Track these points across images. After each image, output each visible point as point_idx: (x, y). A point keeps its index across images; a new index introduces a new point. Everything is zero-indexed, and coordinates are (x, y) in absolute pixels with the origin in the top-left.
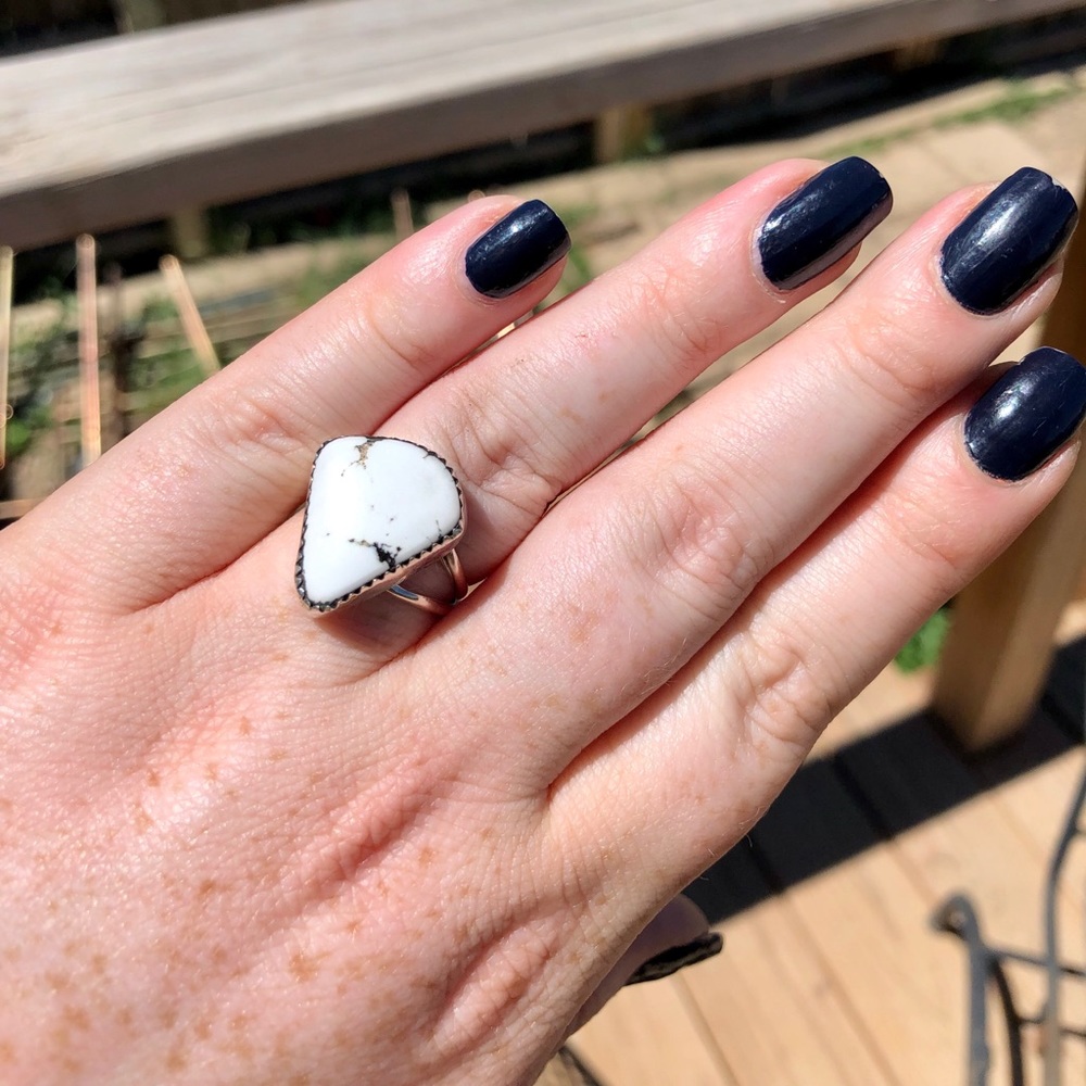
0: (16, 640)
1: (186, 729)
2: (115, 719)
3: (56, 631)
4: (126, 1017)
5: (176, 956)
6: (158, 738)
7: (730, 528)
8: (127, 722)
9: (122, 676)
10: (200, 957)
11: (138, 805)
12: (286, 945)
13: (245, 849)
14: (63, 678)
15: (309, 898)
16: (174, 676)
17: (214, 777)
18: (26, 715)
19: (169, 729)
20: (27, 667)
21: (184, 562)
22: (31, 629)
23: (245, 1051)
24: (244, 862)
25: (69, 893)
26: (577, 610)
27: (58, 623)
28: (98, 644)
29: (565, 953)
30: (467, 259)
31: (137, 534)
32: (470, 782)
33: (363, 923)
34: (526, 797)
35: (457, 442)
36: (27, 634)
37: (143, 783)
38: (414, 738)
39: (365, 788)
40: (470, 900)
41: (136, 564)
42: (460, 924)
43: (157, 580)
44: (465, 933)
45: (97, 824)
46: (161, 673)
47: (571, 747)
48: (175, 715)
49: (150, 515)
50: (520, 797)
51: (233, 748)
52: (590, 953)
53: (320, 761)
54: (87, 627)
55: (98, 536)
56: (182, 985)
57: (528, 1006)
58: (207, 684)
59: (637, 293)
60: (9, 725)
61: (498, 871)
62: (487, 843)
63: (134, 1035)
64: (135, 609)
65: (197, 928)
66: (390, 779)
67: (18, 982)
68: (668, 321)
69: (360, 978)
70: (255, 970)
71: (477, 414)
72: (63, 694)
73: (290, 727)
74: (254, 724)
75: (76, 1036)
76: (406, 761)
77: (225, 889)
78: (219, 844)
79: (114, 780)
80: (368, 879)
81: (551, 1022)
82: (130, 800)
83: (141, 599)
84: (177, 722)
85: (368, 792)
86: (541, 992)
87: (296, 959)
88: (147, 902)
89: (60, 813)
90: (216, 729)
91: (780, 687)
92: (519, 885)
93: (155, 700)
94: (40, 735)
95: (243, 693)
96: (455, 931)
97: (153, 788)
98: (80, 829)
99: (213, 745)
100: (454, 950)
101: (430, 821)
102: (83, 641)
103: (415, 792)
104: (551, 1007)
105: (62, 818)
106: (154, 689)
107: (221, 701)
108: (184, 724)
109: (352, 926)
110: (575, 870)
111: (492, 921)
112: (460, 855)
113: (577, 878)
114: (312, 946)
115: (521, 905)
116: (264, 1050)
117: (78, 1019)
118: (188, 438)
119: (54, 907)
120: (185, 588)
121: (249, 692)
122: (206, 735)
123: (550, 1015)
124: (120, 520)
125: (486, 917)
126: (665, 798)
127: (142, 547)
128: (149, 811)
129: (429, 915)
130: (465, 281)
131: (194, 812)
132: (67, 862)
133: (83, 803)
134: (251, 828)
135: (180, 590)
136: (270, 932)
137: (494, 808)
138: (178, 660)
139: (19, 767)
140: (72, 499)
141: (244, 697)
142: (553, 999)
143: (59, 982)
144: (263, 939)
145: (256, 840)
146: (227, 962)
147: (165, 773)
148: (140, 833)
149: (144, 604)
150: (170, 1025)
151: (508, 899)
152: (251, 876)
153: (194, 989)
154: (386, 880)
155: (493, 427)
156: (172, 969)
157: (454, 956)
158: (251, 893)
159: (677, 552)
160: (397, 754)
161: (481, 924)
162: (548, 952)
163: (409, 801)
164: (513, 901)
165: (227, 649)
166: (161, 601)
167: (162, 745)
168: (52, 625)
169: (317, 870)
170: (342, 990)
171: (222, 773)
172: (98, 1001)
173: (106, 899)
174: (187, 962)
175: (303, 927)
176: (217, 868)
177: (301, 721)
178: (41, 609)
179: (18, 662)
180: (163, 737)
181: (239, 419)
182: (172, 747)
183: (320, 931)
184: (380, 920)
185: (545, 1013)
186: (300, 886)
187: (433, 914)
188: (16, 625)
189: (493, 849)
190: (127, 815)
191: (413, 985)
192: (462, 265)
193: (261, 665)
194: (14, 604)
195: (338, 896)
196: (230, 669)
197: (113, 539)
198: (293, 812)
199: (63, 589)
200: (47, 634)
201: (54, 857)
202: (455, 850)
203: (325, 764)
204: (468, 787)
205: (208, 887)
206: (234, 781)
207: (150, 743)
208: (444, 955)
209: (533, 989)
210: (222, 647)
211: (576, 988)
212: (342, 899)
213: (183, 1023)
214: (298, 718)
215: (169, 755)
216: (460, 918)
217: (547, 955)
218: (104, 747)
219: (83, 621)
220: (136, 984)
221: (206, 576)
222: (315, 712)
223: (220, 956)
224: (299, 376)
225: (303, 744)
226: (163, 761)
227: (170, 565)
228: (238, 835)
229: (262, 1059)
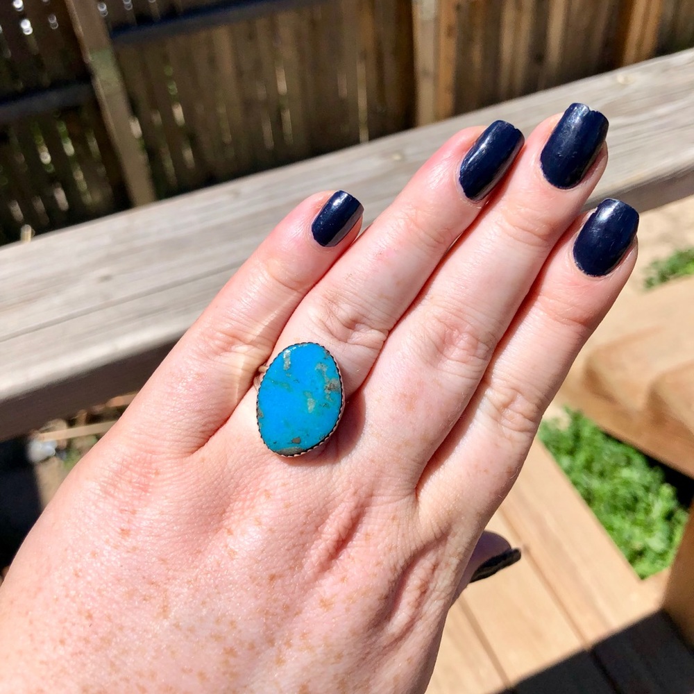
0: (139, 483)
1: (237, 503)
2: (201, 508)
3: (157, 473)
4: (252, 647)
5: (267, 613)
6: (224, 512)
7: (469, 333)
8: (208, 507)
9: (197, 487)
10: (278, 611)
11: (227, 546)
12: (315, 596)
13: (284, 556)
14: (168, 495)
15: (320, 572)
16: (223, 479)
17: (260, 524)
18: (157, 517)
19: (229, 506)
20: (148, 494)
21: (210, 422)
22: (145, 476)
23: (311, 648)
24: (286, 561)
25: (209, 596)
26: (405, 396)
27: (157, 470)
28: (180, 474)
29: (442, 565)
30: (313, 231)
31: (183, 415)
32: (380, 495)
33: (348, 576)
34: (408, 495)
35: (328, 323)
36: (143, 479)
37: (225, 535)
38: (349, 482)
39: (332, 512)
40: (394, 553)
41: (187, 430)
42: (392, 565)
43: (199, 435)
44: (395, 569)
45: (210, 560)
46: (216, 480)
47: (422, 463)
48: (229, 498)
49: (187, 403)
50: (405, 496)
51: (265, 506)
52: (454, 561)
53: (308, 505)
54: (171, 467)
55: (163, 421)
56: (273, 626)
57: (431, 594)
58: (241, 477)
59: (402, 223)
60: (151, 523)
61: (403, 535)
62: (395, 523)
63: (258, 653)
64: (193, 452)
65: (273, 598)
66: (343, 505)
67: (198, 642)
68: (422, 234)
69: (354, 602)
70: (304, 611)
71: (335, 306)
72: (171, 502)
73: (289, 490)
74: (272, 492)
75: (232, 660)
76: (348, 495)
77: (280, 576)
78: (272, 556)
79: (210, 537)
80: (343, 556)
81: (444, 598)
82: (222, 545)
83: (194, 447)
84: (232, 501)
85: (334, 513)
86: (436, 585)
87: (322, 601)
88: (246, 590)
89: (190, 559)
90: (252, 499)
91: (511, 406)
92: (414, 539)
93: (217, 494)
94: (168, 524)
95: (261, 477)
96: (391, 569)
97: (230, 536)
98: (203, 564)
99: (253, 507)
100: (393, 578)
101: (365, 520)
102: (172, 475)
103: (356, 507)
104: (442, 591)
105: (193, 562)
106: (216, 488)
107: (251, 484)
108: (235, 501)
109: (343, 579)
110: (438, 525)
111: (405, 561)
112: (384, 533)
113: (440, 528)
114: (327, 593)
115: (417, 549)
116: (320, 646)
117: (231, 652)
118: (194, 359)
119: (204, 603)
120: (213, 434)
121: (263, 476)
122: (248, 503)
123: (443, 595)
124: (173, 410)
125: (403, 560)
126: (469, 476)
127: (188, 420)
128: (233, 547)
129: (377, 565)
130: (315, 242)
131: (256, 543)
132: (202, 581)
133: (199, 552)
134: (285, 545)
135: (211, 436)
136: (306, 592)
137: (395, 505)
138: (222, 471)
139: (163, 542)
140: (143, 406)
141: (262, 479)
142: (442, 588)
143: (217, 637)
144: (303, 596)
145: (288, 550)
146: (290, 611)
147: (233, 527)
148: (232, 559)
149: (196, 449)
150: (273, 645)
151: (411, 547)
152: (291, 568)
153: (279, 626)
154: (352, 554)
155: (345, 311)
156: (267, 619)
157: (393, 581)
158: (293, 576)
159: (445, 353)
160: (343, 491)
161: (401, 563)
162: (434, 566)
163: (354, 514)
164: (413, 548)
165: (245, 458)
166: (203, 445)
167: (227, 514)
168: (154, 471)
169: (319, 557)
170: (348, 610)
171: (264, 520)
172: (238, 642)
173: (227, 594)
174: (273, 615)
175: (321, 586)
176: (274, 568)
177: (294, 485)
178: (146, 465)
179: (143, 493)
180: (227, 510)
181: (217, 342)
182: (233, 514)
183: (329, 585)
184: (355, 573)
185: (440, 595)
186: (314, 566)
187: (378, 564)
188: (136, 476)
189: (399, 525)
190: (223, 552)
191: (379, 599)
192: (311, 234)
193: (266, 461)
194: (131, 466)
195: (332, 567)
196: (250, 468)
197: (171, 421)
198: (302, 533)
199: (153, 452)
200: (153, 476)
201: (196, 580)
202: (381, 531)
203: (311, 505)
204: (379, 498)
205: (272, 578)
206: (270, 523)
207: (221, 515)
208: (389, 581)
209: (431, 586)
210: (243, 457)
211: (452, 579)
212: (334, 568)
213: (278, 643)
214: (292, 484)
215: (232, 518)
216: (392, 562)
217: (435, 567)
218: (200, 523)
219: (169, 465)
220: (253, 630)
221: (222, 425)
222: (299, 479)
223: (287, 608)
224: (242, 312)
225: (298, 497)
226: (230, 522)
227: (204, 426)
228: (279, 549)
229: (319, 650)
